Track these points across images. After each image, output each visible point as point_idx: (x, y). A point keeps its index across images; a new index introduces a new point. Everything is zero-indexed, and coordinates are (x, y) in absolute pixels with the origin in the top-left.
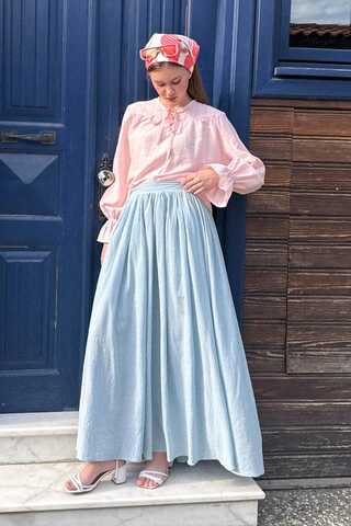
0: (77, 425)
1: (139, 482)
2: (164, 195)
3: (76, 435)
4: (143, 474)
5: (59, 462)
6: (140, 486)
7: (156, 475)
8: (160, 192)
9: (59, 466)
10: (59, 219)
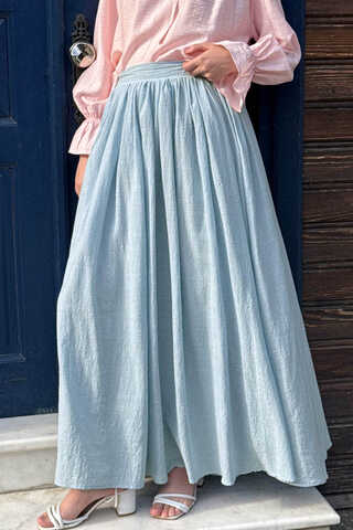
0: (55, 433)
1: (154, 512)
2: (168, 83)
3: (56, 449)
4: (159, 499)
5: (32, 489)
6: (154, 517)
7: (178, 500)
8: (163, 80)
9: (32, 496)
10: (11, 122)
